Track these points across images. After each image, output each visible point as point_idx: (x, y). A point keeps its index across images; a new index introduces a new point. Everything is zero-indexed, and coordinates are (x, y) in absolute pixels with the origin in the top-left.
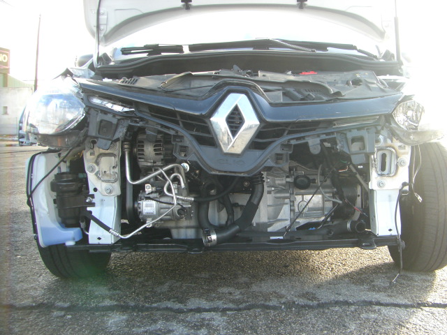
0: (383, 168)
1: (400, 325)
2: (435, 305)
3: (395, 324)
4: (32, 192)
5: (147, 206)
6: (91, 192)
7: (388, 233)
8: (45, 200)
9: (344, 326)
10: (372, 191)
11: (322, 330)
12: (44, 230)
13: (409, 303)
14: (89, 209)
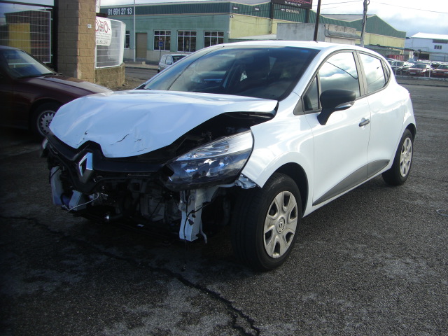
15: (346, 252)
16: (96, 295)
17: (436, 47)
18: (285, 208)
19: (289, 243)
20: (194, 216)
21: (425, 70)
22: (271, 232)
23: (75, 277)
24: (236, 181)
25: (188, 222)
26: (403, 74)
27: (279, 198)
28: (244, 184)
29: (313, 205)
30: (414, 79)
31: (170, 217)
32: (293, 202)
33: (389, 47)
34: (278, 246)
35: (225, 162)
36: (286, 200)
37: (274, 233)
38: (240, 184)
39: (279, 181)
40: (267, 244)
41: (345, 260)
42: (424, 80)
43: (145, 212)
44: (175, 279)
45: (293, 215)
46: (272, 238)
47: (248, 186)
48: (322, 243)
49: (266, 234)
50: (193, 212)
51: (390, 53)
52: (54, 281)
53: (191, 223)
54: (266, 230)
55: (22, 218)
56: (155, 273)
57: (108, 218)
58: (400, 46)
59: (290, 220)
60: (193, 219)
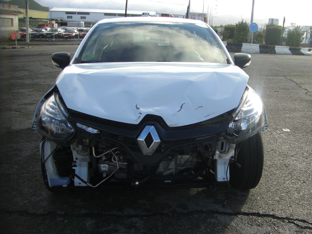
0: (222, 149)
1: (225, 226)
2: (245, 214)
3: (223, 226)
4: (45, 162)
5: (103, 167)
6: (75, 160)
7: (223, 180)
8: (52, 165)
9: (199, 227)
10: (216, 160)
11: (188, 229)
12: (51, 180)
13: (232, 212)
14: (73, 168)
17: (68, 17)
21: (74, 34)
26: (59, 38)
30: (68, 41)
33: (38, 19)
42: (75, 41)
51: (41, 23)
58: (46, 18)
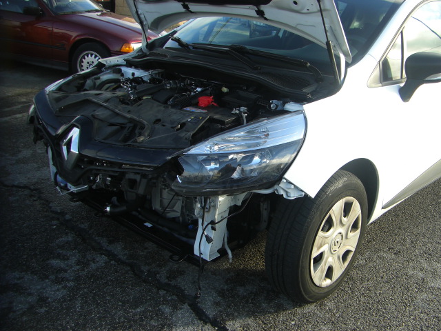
15: (421, 274)
16: (77, 324)
18: (344, 220)
19: (346, 264)
20: (213, 229)
22: (321, 255)
23: (58, 290)
24: (276, 187)
25: (204, 238)
27: (338, 208)
28: (287, 192)
29: (382, 208)
31: (188, 215)
32: (357, 209)
34: (330, 270)
35: (262, 157)
36: (347, 208)
37: (325, 256)
38: (282, 192)
39: (339, 184)
40: (315, 270)
41: (420, 290)
43: (156, 206)
44: (186, 306)
45: (355, 226)
46: (323, 263)
47: (293, 195)
48: (389, 256)
49: (314, 259)
50: (213, 223)
52: (30, 294)
53: (209, 240)
54: (315, 254)
55: (25, 187)
56: (162, 292)
57: (108, 209)
59: (351, 234)
60: (212, 234)
